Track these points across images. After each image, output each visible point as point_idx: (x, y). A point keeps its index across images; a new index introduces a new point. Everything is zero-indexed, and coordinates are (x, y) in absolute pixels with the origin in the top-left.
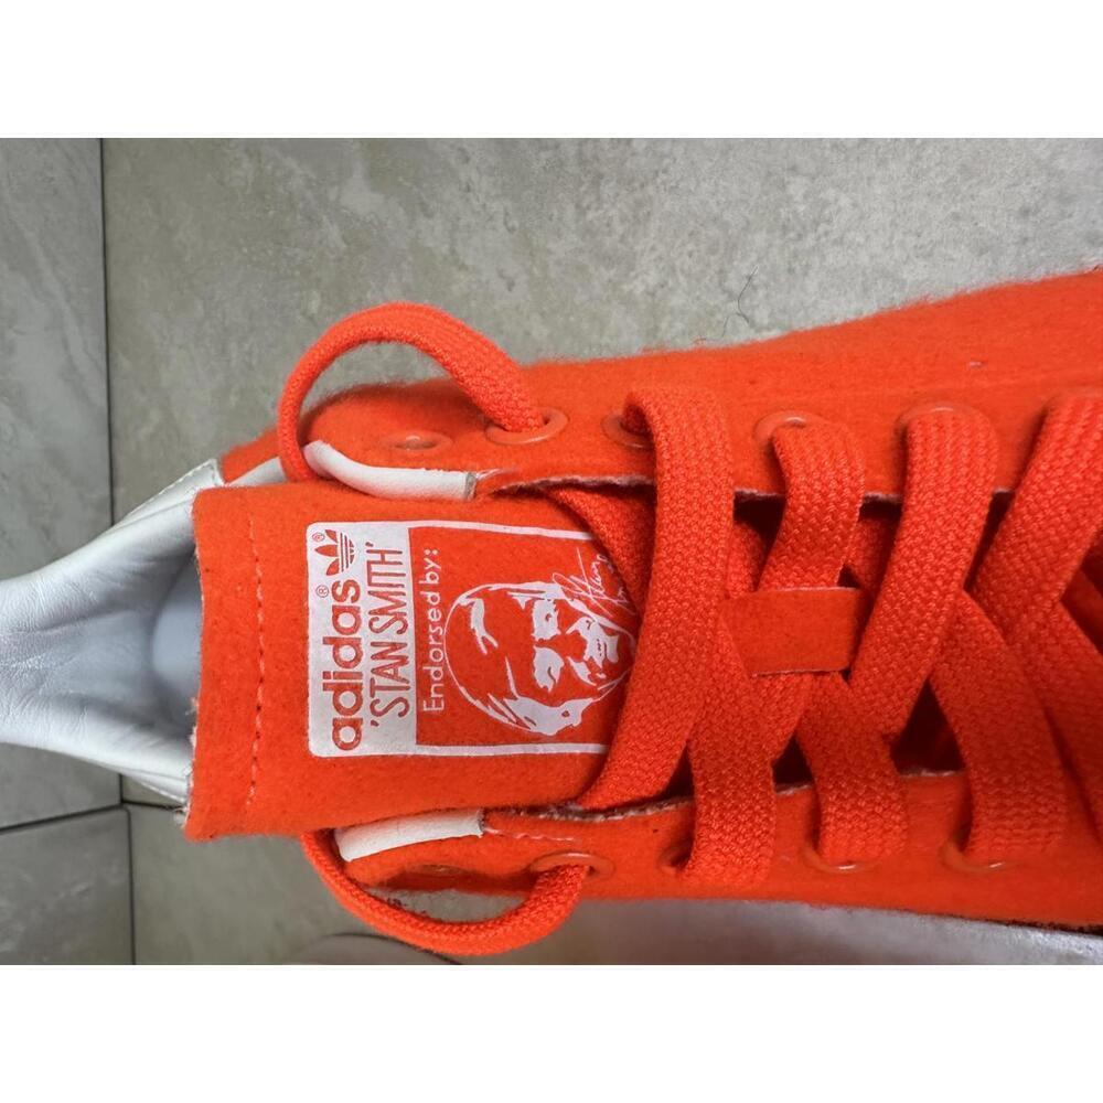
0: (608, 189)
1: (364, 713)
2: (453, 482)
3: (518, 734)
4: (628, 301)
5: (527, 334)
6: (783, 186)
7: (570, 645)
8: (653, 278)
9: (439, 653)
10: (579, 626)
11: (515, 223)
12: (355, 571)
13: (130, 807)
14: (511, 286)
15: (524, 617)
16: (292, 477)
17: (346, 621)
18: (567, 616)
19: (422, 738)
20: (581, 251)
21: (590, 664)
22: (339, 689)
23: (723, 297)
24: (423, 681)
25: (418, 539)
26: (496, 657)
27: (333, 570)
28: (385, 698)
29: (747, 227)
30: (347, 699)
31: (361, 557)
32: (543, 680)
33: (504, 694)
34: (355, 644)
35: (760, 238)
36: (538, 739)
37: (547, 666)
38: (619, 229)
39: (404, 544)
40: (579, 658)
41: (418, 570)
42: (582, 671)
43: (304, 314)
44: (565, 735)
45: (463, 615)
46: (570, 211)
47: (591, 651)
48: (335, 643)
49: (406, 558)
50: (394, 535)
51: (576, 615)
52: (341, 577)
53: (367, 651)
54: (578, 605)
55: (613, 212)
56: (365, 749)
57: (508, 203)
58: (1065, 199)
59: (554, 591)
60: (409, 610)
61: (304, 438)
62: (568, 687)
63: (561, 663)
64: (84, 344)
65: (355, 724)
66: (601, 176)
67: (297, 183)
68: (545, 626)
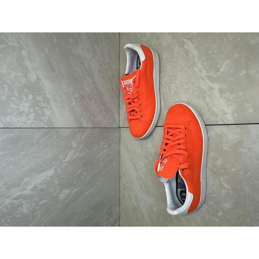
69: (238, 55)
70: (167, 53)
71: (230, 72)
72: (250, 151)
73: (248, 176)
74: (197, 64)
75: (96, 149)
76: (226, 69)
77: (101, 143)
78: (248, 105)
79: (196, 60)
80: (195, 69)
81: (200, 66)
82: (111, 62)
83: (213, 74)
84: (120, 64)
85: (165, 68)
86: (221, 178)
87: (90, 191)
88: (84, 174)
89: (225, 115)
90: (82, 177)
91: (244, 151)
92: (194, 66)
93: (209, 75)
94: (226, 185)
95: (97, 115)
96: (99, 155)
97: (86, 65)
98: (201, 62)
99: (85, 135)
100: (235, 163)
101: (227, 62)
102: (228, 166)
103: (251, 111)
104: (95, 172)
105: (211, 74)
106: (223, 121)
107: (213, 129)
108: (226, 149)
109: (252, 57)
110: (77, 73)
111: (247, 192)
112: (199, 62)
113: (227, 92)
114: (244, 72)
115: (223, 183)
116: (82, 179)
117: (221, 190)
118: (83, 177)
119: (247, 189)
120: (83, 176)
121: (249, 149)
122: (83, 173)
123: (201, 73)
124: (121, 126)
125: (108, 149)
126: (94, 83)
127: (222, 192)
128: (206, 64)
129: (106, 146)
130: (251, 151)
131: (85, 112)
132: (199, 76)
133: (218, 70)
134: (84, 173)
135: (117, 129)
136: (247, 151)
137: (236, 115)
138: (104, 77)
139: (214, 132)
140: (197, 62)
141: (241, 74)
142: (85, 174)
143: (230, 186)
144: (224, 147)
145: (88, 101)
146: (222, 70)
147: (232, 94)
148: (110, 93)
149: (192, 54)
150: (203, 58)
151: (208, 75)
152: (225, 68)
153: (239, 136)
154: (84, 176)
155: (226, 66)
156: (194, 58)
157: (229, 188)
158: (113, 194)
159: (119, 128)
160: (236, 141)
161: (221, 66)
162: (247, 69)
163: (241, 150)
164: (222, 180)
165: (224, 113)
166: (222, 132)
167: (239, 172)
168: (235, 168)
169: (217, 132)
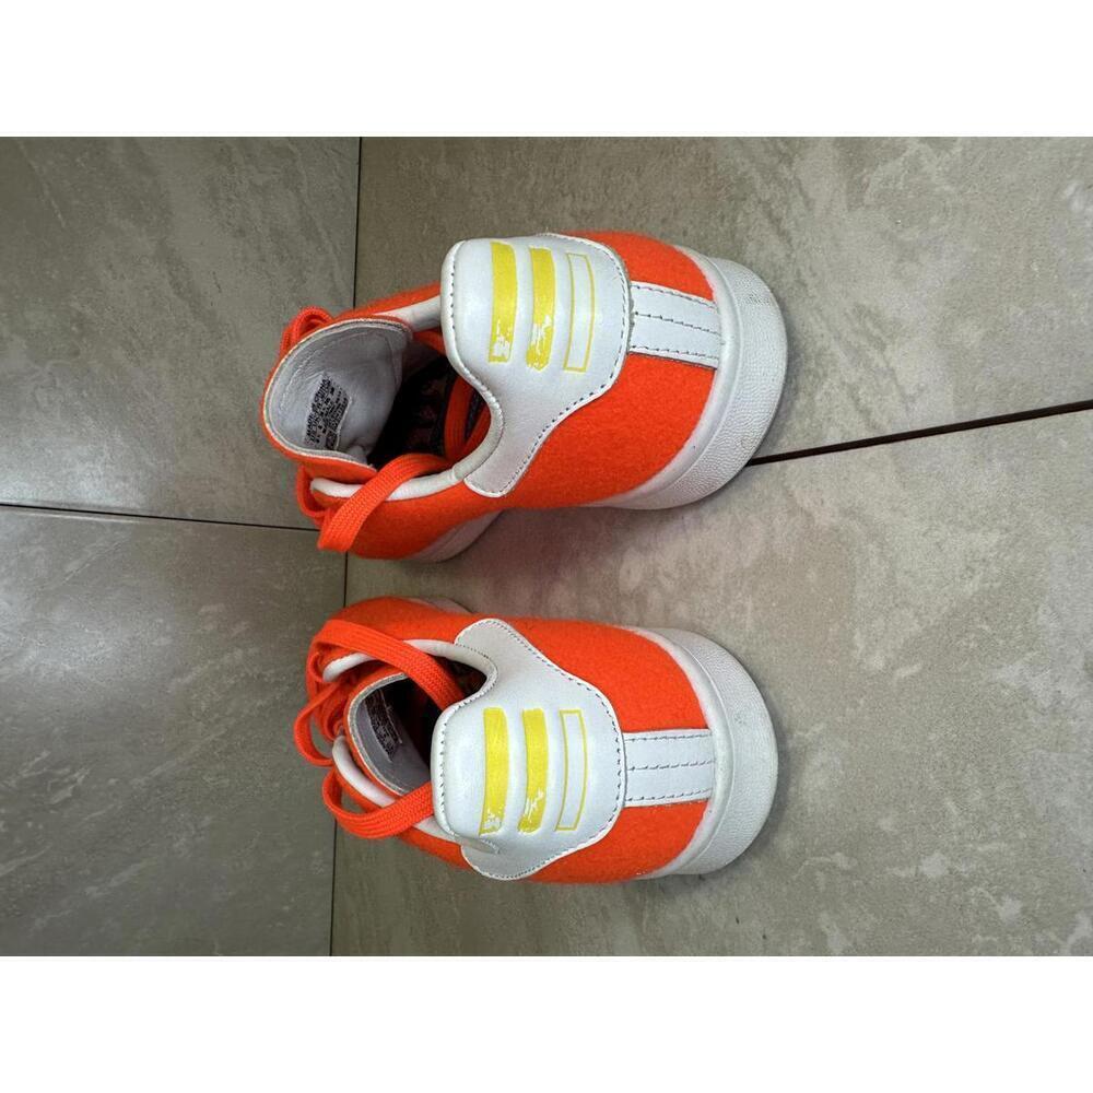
87: (114, 883)
88: (75, 782)
89: (882, 347)
90: (57, 798)
91: (1039, 685)
96: (189, 678)
99: (89, 552)
100: (950, 804)
102: (886, 824)
104: (158, 771)
106: (865, 413)
107: (788, 495)
108: (877, 662)
110: (47, 192)
116: (54, 807)
118: (67, 800)
120: (67, 793)
122: (67, 770)
125: (252, 650)
134: (74, 771)
138: (241, 233)
139: (791, 513)
142: (79, 777)
145: (120, 356)
153: (994, 538)
154: (71, 787)
160: (970, 587)
163: (1010, 674)
165: (876, 332)
166: (848, 513)
167: (987, 895)
168: (945, 851)
169: (809, 515)
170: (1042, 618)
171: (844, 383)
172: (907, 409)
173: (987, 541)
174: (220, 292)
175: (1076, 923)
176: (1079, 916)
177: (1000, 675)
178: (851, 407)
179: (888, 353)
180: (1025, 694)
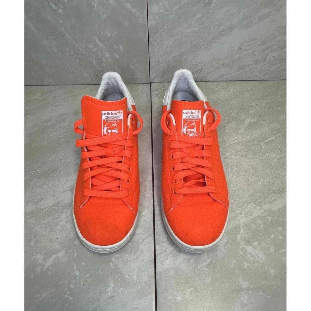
0: (246, 152)
1: (186, 114)
2: (204, 123)
3: (184, 127)
4: (231, 155)
5: (227, 143)
6: (244, 172)
7: (191, 132)
8: (233, 158)
9: (190, 121)
10: (192, 133)
11: (242, 141)
12: (197, 114)
13: (150, 84)
14: (234, 141)
15: (193, 128)
16: (205, 109)
17: (193, 113)
18: (193, 132)
19: (184, 119)
20: (238, 149)
21: (189, 134)
22: (188, 112)
23: (230, 166)
24: (188, 119)
25: (200, 119)
26: (190, 126)
27: (197, 112)
28: (187, 116)
29: (239, 168)
30: (187, 113)
31: (198, 114)
32: (188, 130)
33: (187, 126)
34: (191, 114)
35: (238, 169)
36: (183, 129)
37: (189, 130)
38: (240, 154)
39: (199, 118)
40: (190, 133)
41: (197, 119)
42: (188, 133)
43: (231, 113)
44: (183, 132)
45: (193, 123)
46: (244, 148)
47: (190, 134)
48: (191, 112)
49: (198, 118)
50: (200, 117)
51: (193, 133)
52: (196, 113)
53: (191, 115)
54: (194, 133)
55: (243, 153)
56: (183, 114)
57: (245, 140)
58: (240, 198)
59: (195, 131)
60: (194, 118)
61: (209, 111)
62: (187, 132)
63: (189, 131)
64: (228, 77)
65: (185, 114)
66: (247, 152)
67: (251, 112)
68: (192, 130)
69: (272, 275)
70: (279, 159)
71: (245, 263)
72: (110, 298)
73: (66, 296)
74: (259, 208)
75: (109, 34)
76: (249, 256)
77: (120, 45)
78: (188, 293)
79: (266, 207)
80: (251, 206)
81: (256, 213)
82: (265, 63)
83: (242, 235)
84: (261, 82)
85: (253, 156)
86: (63, 252)
89: (172, 256)
91: (110, 289)
92: (255, 204)
93: (240, 228)
94: (50, 261)
95: (172, 36)
96: (98, 42)
97: (265, 11)
98: (262, 214)
99: (134, 10)
100: (88, 275)
101: (262, 256)
102: (83, 263)
103: (179, 298)
104: (67, 34)
105: (242, 231)
106: (161, 254)
107: (147, 238)
108: (113, 260)
109: (268, 297)
111: (38, 296)
112: (262, 211)
113: (210, 258)
114: (244, 284)
115: (54, 256)
116: (49, 3)
117: (41, 253)
118: (52, 8)
119: (44, 295)
121: (113, 297)
122: (62, 7)
123: (243, 215)
124: (153, 85)
125: (110, 60)
126: (231, 28)
127: (39, 255)
128: (259, 222)
129: (116, 56)
130: (109, 300)
131: (178, 9)
132: (239, 212)
133: (248, 242)
135: (147, 79)
136: (109, 294)
137: (172, 273)
138: (240, 49)
139: (143, 239)
140: (262, 208)
141: (241, 280)
142: (60, 11)
143: (48, 269)
144: (115, 256)
145: (199, 15)
146: (249, 249)
147: (207, 266)
148: (212, 63)
149: (276, 200)
150: (269, 218)
151: (241, 226)
152: (251, 254)
153: (135, 280)
154: (56, 8)
155: (254, 254)
156: (269, 202)
157: (46, 267)
158: (32, 73)
159: (151, 83)
160: (127, 276)
161: (255, 248)
162: (248, 289)
163: (112, 284)
164: (60, 255)
165: (176, 255)
166: (142, 252)
167: (73, 283)
168: (80, 274)
169: (142, 243)
170: (121, 289)
171: (167, 249)
172: (160, 262)
173: (135, 278)
174: (221, 44)
175: (72, 297)
176: (73, 297)
177: (111, 282)
178: (162, 251)
179: (171, 258)
180: (108, 287)
